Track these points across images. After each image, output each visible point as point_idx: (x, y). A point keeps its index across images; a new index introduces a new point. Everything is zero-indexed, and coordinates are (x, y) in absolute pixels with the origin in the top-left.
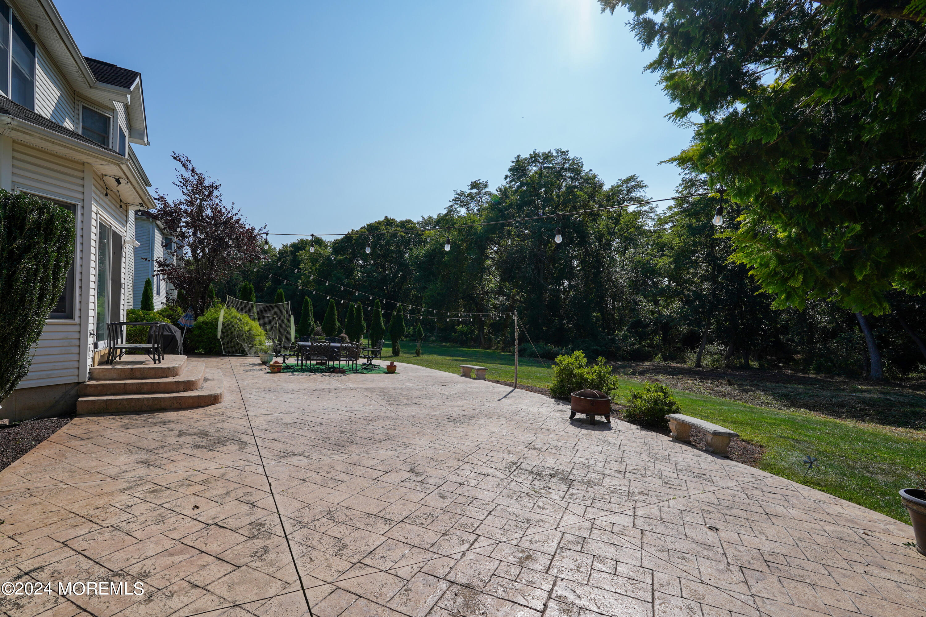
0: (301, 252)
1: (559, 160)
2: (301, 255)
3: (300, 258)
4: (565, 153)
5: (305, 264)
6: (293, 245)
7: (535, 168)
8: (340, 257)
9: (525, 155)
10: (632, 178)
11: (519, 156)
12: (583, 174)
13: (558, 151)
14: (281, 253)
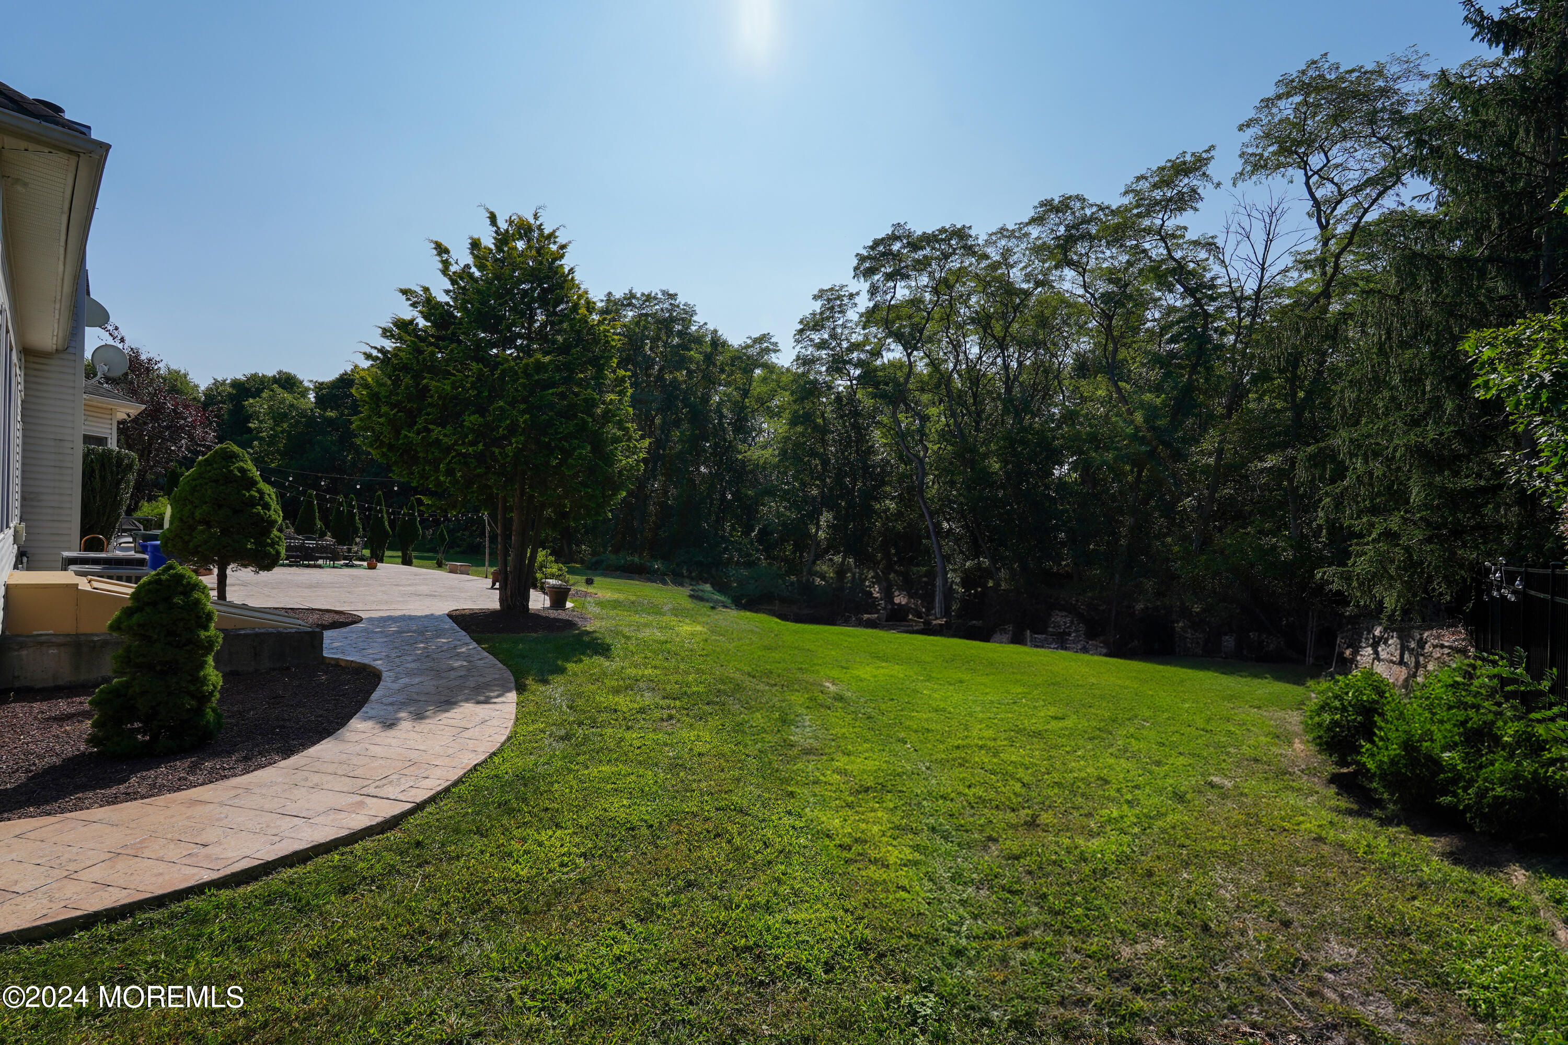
0: (251, 401)
1: (666, 305)
2: (251, 405)
3: (251, 411)
4: (673, 296)
5: (261, 422)
6: (236, 384)
7: (630, 314)
8: (331, 414)
9: (619, 294)
10: (763, 338)
11: (610, 294)
12: (694, 328)
13: (664, 293)
14: (209, 394)
